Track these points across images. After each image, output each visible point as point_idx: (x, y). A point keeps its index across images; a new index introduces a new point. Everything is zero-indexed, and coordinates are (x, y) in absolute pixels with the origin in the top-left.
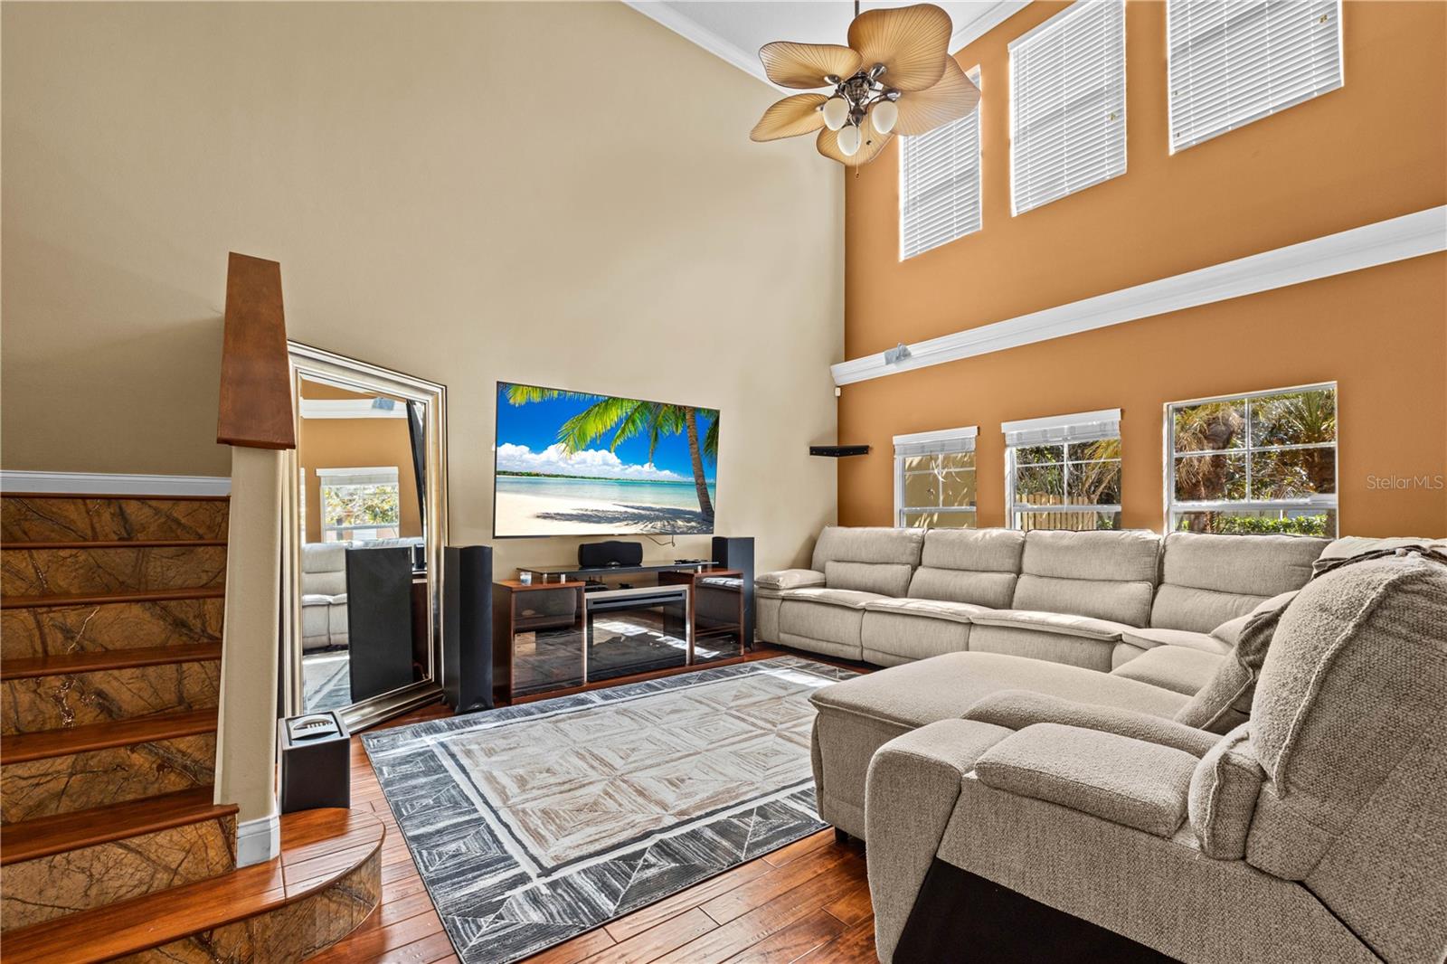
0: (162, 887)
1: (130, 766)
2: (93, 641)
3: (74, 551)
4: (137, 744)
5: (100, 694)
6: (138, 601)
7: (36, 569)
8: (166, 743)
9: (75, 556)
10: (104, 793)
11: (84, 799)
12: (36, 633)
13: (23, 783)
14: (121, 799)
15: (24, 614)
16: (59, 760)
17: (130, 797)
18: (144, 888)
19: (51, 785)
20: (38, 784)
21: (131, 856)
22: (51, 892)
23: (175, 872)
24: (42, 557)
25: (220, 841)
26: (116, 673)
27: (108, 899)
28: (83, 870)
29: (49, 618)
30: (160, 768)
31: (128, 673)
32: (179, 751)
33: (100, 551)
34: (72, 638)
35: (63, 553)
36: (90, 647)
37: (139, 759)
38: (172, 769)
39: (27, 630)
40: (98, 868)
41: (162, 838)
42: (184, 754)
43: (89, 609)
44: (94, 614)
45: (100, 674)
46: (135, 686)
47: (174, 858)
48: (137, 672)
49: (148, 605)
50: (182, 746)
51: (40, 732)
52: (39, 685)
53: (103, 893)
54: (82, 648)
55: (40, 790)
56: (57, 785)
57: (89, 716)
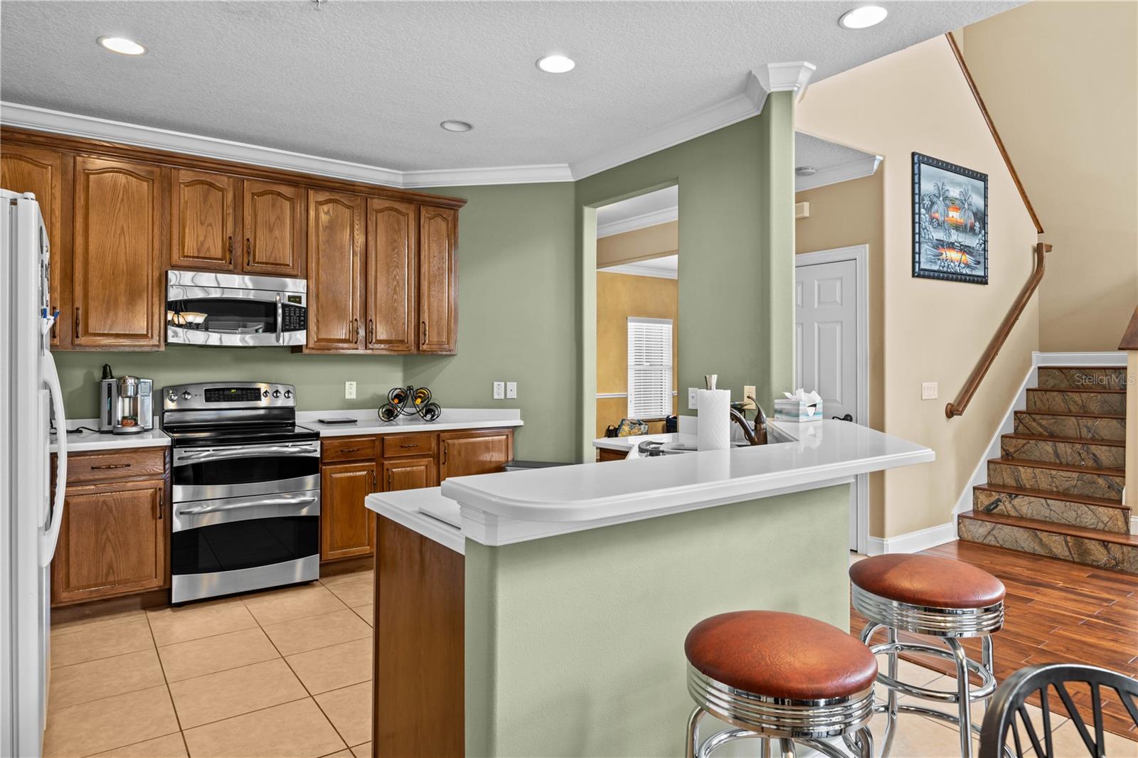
0: (1101, 529)
1: (1098, 483)
2: (1098, 434)
3: (1096, 394)
4: (1100, 475)
5: (1094, 455)
6: (1115, 418)
7: (1082, 401)
8: (1111, 477)
9: (1096, 396)
10: (1088, 491)
11: (1082, 491)
12: (1077, 427)
13: (1063, 478)
14: (1094, 496)
15: (1073, 419)
16: (1074, 474)
17: (1098, 496)
18: (1095, 526)
19: (1072, 482)
20: (1067, 481)
21: (1090, 512)
22: (1065, 515)
23: (1106, 525)
24: (1084, 395)
25: (1123, 519)
26: (1100, 447)
27: (1083, 525)
28: (1075, 511)
29: (1083, 422)
30: (1109, 487)
31: (1104, 448)
32: (1116, 482)
33: (1106, 394)
34: (1090, 432)
35: (1092, 395)
36: (1097, 437)
37: (1101, 481)
38: (1114, 490)
39: (1074, 425)
40: (1079, 512)
41: (1101, 509)
42: (1118, 484)
43: (1096, 420)
44: (1098, 422)
45: (1094, 446)
46: (1107, 454)
47: (1106, 519)
48: (1108, 448)
49: (1119, 420)
50: (1118, 481)
51: (1074, 465)
52: (1073, 446)
53: (1080, 522)
54: (1094, 437)
55: (1067, 483)
56: (1074, 483)
57: (1090, 463)
